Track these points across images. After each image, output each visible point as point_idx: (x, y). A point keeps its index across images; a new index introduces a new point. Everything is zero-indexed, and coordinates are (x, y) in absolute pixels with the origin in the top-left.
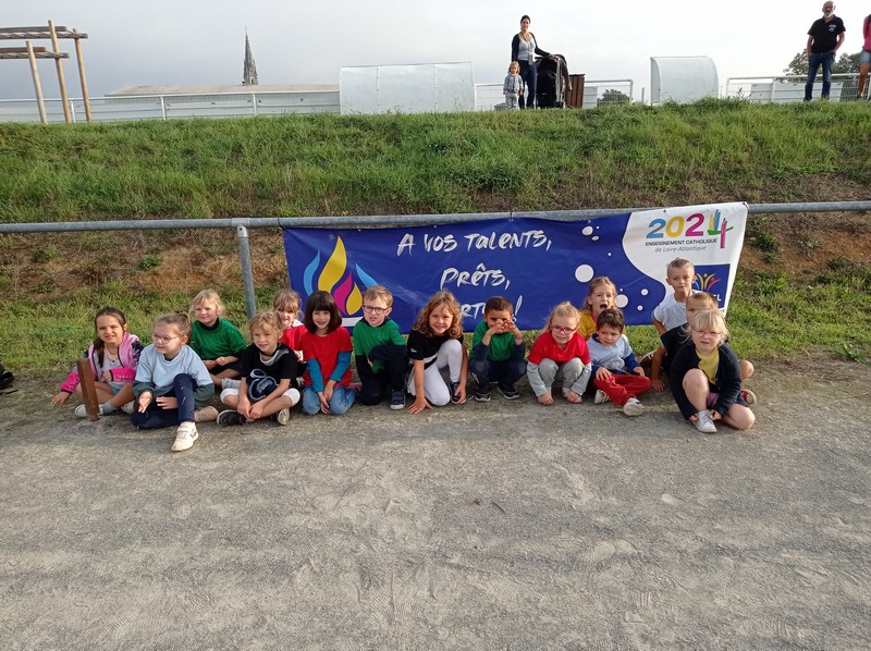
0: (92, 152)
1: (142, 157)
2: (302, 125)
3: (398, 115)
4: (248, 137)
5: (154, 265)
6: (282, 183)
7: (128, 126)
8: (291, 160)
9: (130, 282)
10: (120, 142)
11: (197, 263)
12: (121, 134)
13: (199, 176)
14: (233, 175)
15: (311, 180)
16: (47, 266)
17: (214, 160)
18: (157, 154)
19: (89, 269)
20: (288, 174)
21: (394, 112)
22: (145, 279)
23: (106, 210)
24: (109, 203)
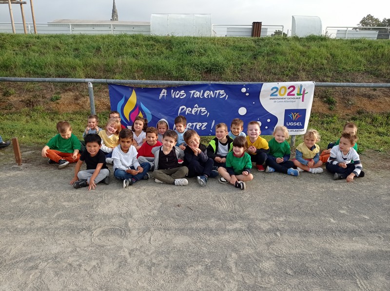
0: (33, 47)
1: (56, 51)
2: (129, 39)
3: (173, 37)
4: (104, 43)
5: (57, 99)
6: (117, 65)
7: (51, 37)
8: (122, 55)
9: (46, 107)
10: (46, 43)
11: (77, 99)
12: (47, 40)
13: (80, 60)
14: (95, 61)
15: (130, 64)
16: (10, 98)
17: (88, 53)
18: (62, 50)
19: (28, 100)
20: (120, 61)
21: (171, 35)
22: (53, 105)
23: (38, 74)
24: (39, 71)
